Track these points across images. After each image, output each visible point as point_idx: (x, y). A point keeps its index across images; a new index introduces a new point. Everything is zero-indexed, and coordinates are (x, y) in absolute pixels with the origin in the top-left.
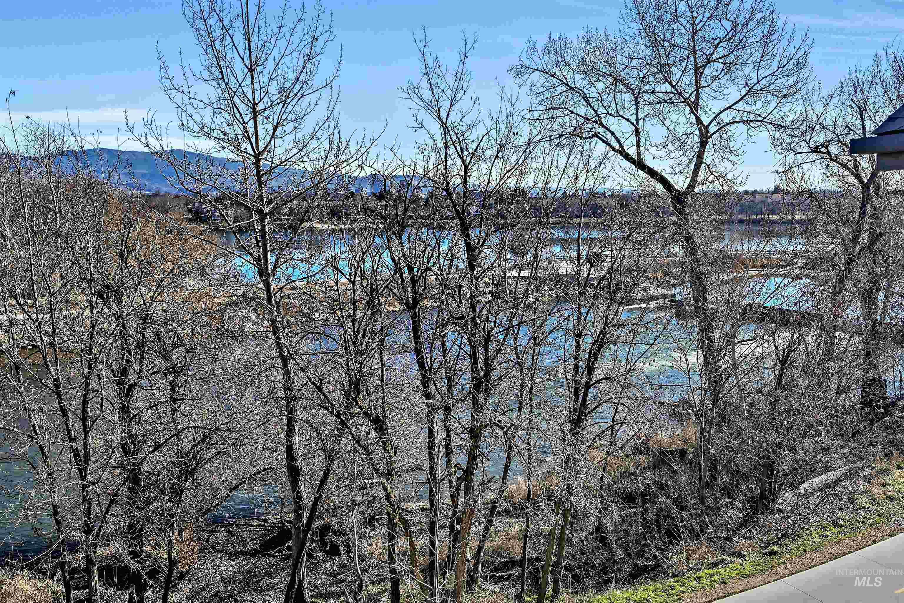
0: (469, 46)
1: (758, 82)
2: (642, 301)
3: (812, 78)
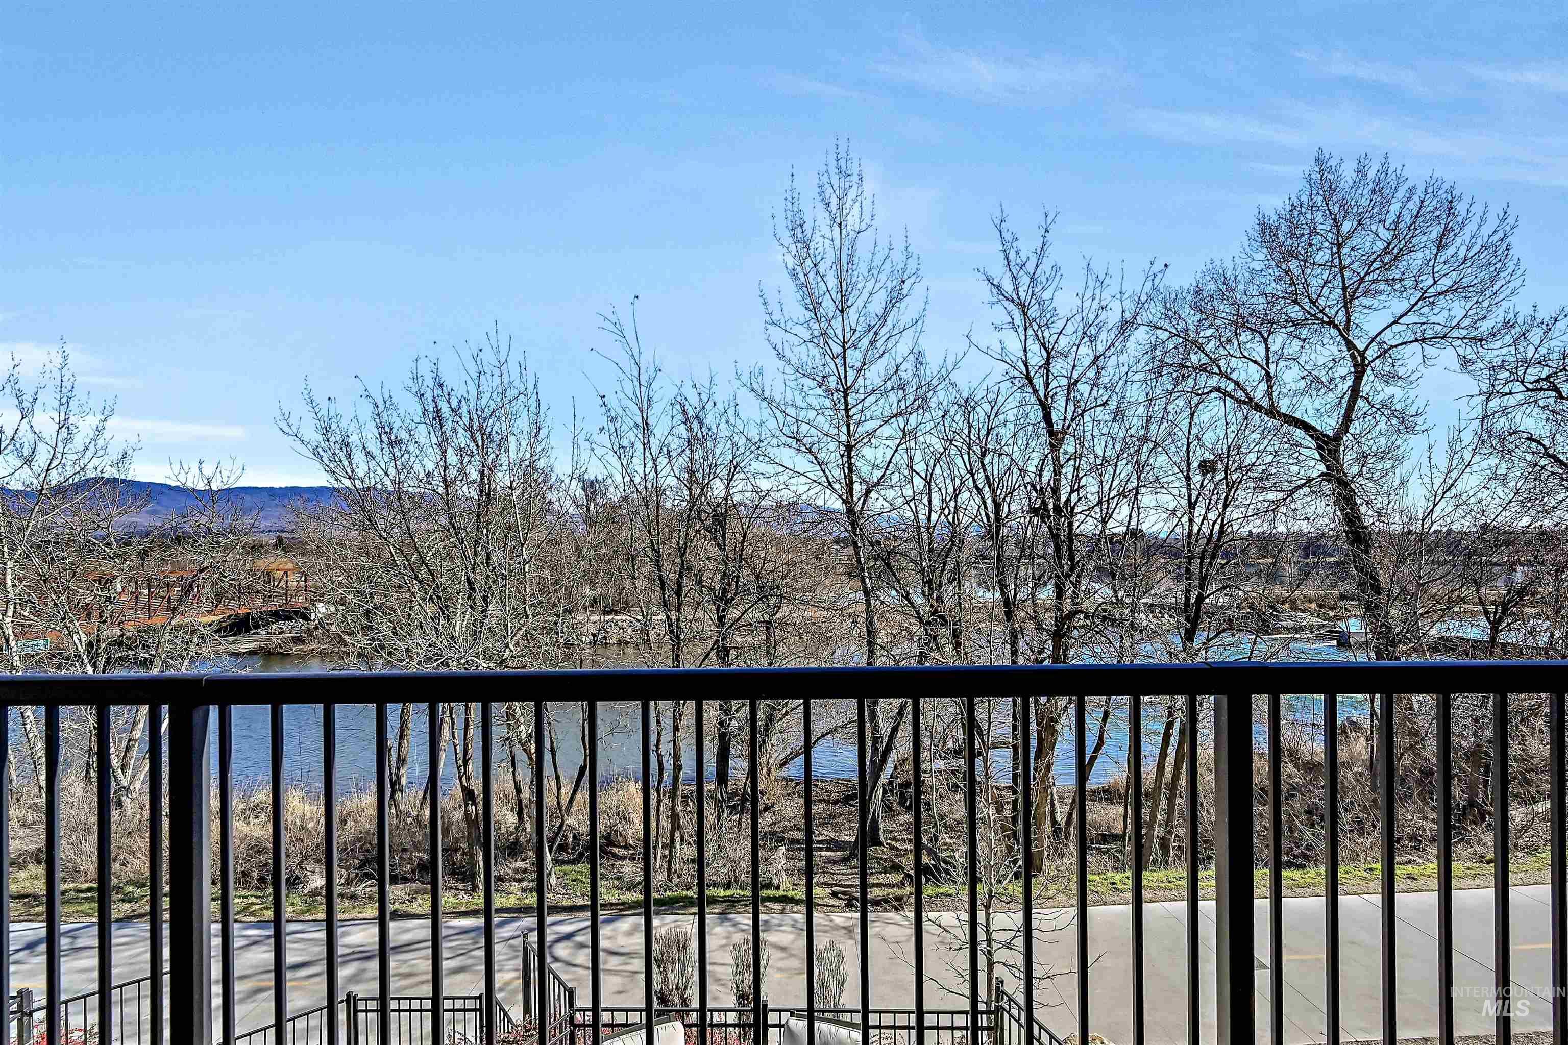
0: (1049, 219)
1: (1435, 282)
2: (1288, 629)
3: (1519, 272)
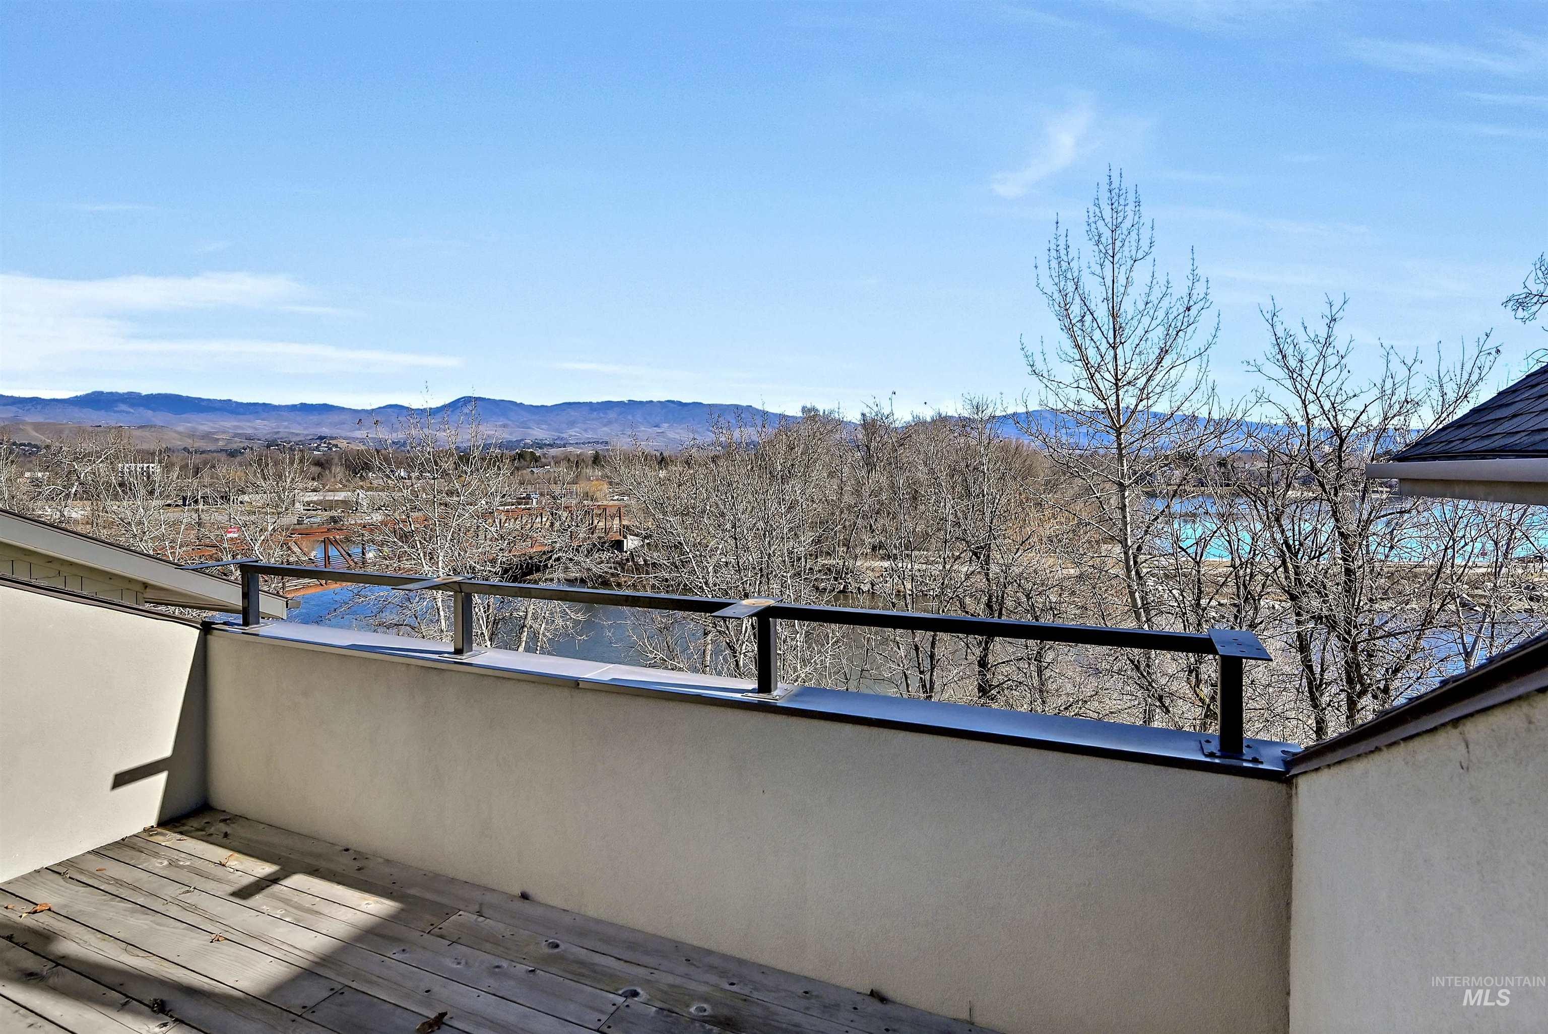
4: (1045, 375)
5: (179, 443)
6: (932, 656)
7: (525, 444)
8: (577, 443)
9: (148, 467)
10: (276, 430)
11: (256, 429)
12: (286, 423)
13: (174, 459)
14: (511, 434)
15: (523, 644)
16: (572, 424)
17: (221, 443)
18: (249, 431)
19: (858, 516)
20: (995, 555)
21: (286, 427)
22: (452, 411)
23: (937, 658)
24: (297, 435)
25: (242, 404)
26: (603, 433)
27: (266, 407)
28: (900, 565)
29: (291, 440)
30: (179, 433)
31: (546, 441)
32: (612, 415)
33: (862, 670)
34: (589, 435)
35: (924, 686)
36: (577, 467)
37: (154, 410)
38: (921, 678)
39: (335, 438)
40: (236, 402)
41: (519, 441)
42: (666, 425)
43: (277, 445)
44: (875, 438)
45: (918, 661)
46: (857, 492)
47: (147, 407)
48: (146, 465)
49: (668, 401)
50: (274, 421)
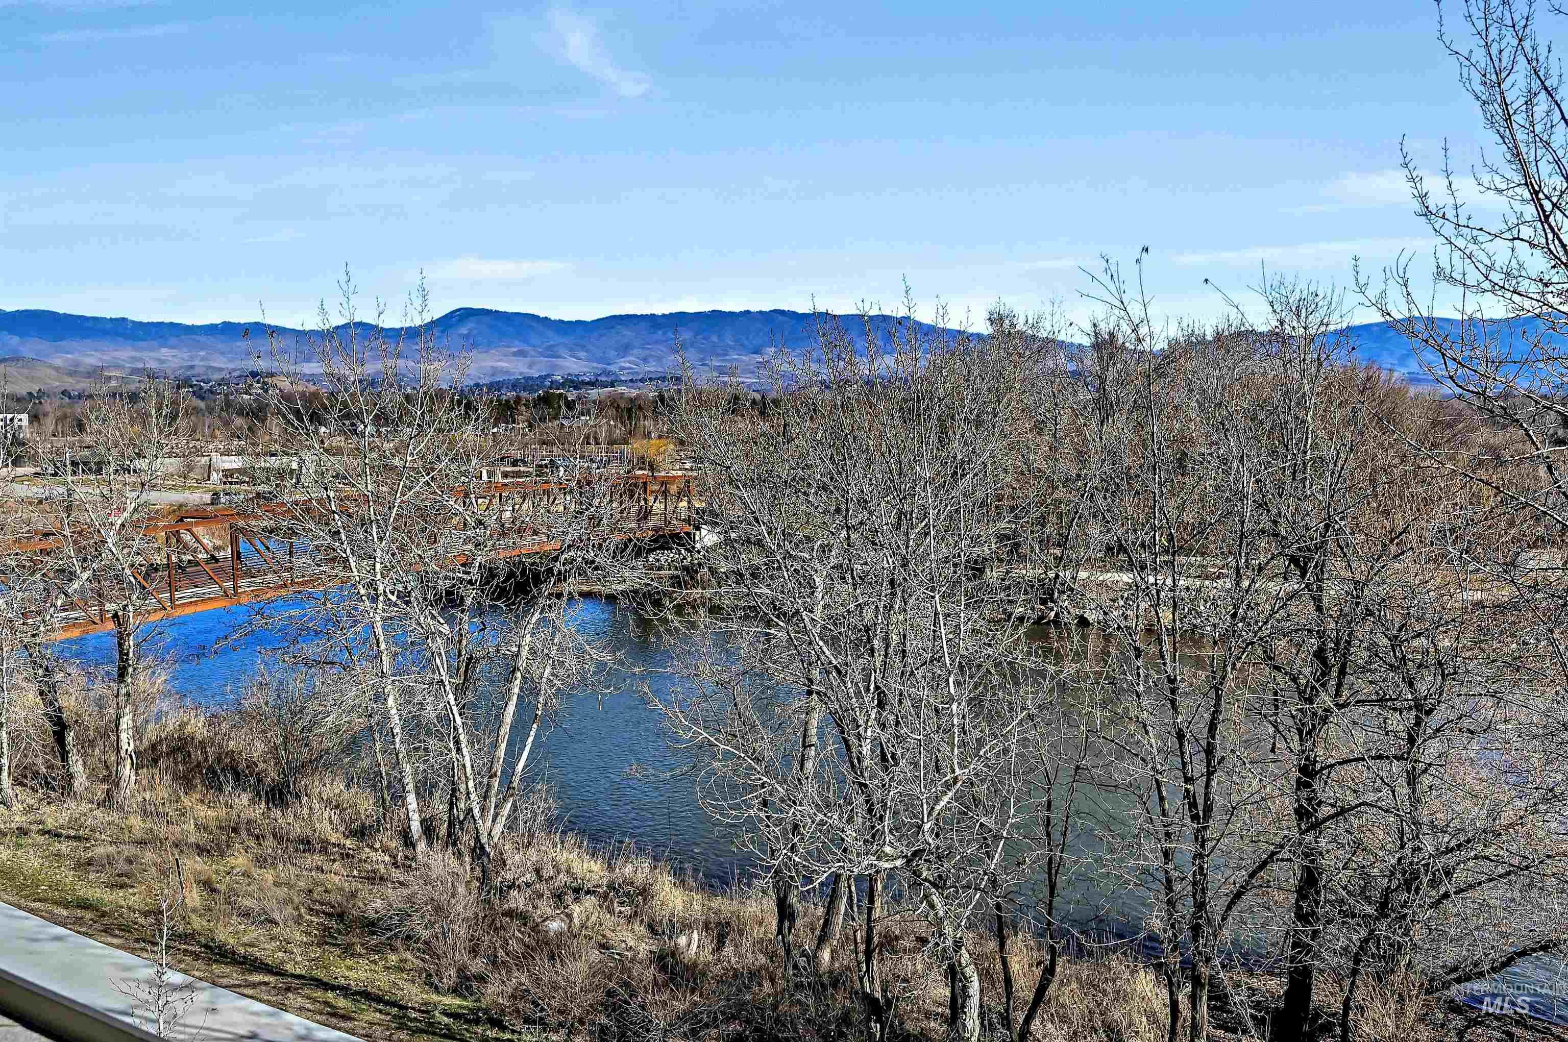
4: (1450, 214)
5: (56, 383)
6: (1209, 751)
7: (552, 382)
8: (631, 381)
9: (12, 420)
10: (190, 363)
11: (162, 362)
12: (202, 353)
13: (47, 407)
14: (530, 367)
15: (515, 698)
16: (625, 349)
17: (114, 383)
18: (152, 365)
19: (1082, 496)
20: (1335, 565)
21: (203, 359)
22: (443, 332)
23: (1218, 754)
24: (221, 370)
25: (141, 324)
26: (670, 363)
27: (174, 327)
28: (1151, 580)
29: (211, 377)
30: (57, 369)
31: (584, 378)
32: (686, 335)
33: (1078, 768)
34: (652, 367)
35: (1193, 805)
36: (630, 418)
37: (21, 335)
38: (1187, 790)
39: (272, 375)
40: (133, 322)
41: (543, 378)
42: (770, 351)
43: (191, 386)
44: (1114, 363)
45: (1183, 758)
46: (1081, 456)
47: (12, 331)
48: (9, 416)
49: (775, 311)
50: (185, 350)
